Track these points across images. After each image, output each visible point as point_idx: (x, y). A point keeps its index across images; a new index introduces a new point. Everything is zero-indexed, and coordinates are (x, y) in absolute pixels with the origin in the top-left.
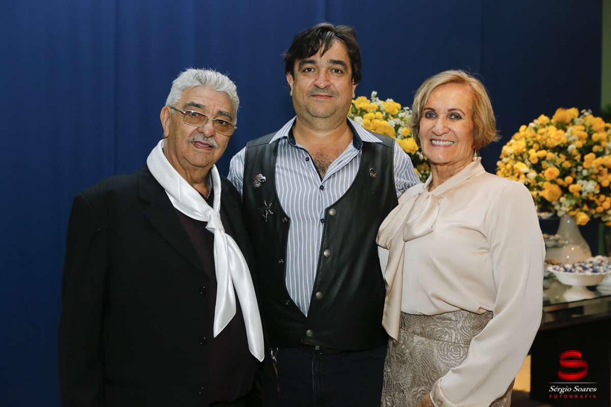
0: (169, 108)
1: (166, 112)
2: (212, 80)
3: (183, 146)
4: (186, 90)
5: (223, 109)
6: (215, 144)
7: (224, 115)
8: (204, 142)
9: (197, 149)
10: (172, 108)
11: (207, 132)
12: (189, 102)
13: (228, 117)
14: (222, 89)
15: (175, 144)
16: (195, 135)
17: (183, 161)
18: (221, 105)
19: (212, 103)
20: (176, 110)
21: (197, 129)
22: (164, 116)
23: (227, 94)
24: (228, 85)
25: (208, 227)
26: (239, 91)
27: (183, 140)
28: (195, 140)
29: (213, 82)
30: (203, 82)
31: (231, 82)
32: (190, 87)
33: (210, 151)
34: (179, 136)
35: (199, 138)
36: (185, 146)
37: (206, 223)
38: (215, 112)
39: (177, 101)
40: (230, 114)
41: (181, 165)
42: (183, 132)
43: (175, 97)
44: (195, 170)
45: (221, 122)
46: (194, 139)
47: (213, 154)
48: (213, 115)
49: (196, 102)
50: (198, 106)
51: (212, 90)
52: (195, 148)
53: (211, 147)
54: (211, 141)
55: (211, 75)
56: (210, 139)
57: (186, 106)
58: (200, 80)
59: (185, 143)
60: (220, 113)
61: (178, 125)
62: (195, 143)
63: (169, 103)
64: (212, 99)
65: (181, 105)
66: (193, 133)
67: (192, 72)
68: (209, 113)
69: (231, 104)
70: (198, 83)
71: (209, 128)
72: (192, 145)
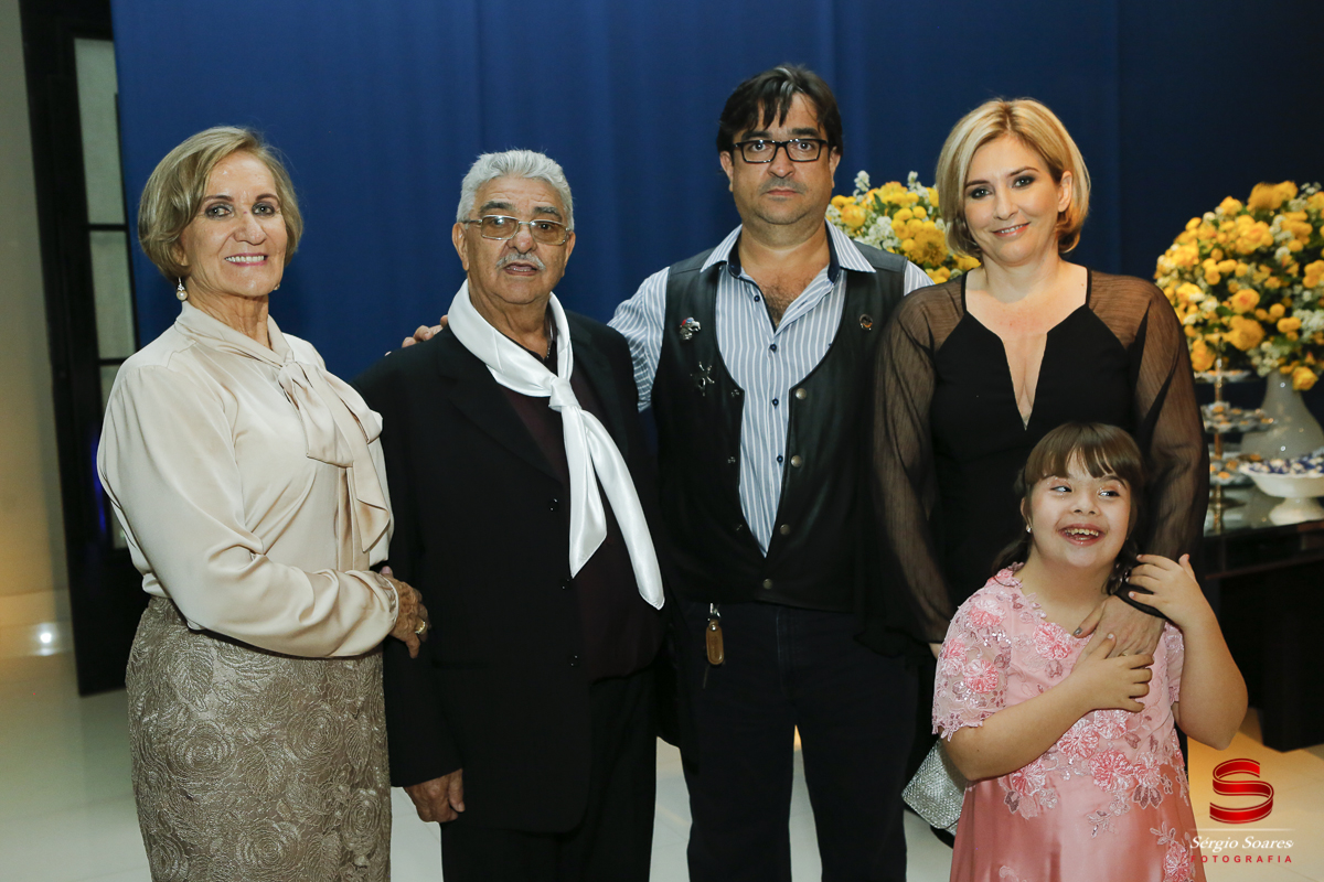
0: (462, 224)
1: (460, 232)
2: (516, 164)
4: (482, 188)
5: (541, 204)
6: (541, 264)
7: (546, 212)
8: (522, 262)
10: (465, 222)
11: (522, 245)
12: (486, 203)
13: (553, 216)
14: (535, 173)
15: (478, 276)
16: (506, 254)
17: (496, 300)
18: (539, 197)
19: (521, 197)
20: (469, 222)
21: (507, 244)
22: (458, 237)
23: (546, 180)
24: (546, 167)
25: (552, 404)
26: (567, 173)
27: (488, 268)
28: (508, 263)
29: (524, 167)
30: (506, 171)
31: (551, 161)
32: (484, 181)
33: (532, 277)
34: (482, 262)
35: (513, 258)
36: (493, 275)
37: (547, 400)
38: (530, 210)
39: (470, 209)
40: (557, 210)
41: (496, 307)
42: (487, 255)
43: (468, 204)
44: (518, 310)
45: (544, 225)
46: (505, 261)
47: (541, 281)
48: (528, 216)
49: (497, 200)
50: (500, 206)
51: (520, 178)
52: (509, 276)
53: (535, 269)
54: (532, 259)
56: (528, 255)
57: (484, 210)
58: (496, 166)
59: (492, 272)
60: (539, 210)
61: (477, 245)
62: (508, 268)
63: (460, 215)
64: (522, 192)
65: (476, 212)
66: (503, 254)
67: (486, 158)
68: (520, 214)
69: (557, 194)
70: (496, 172)
71: (523, 237)
72: (504, 272)
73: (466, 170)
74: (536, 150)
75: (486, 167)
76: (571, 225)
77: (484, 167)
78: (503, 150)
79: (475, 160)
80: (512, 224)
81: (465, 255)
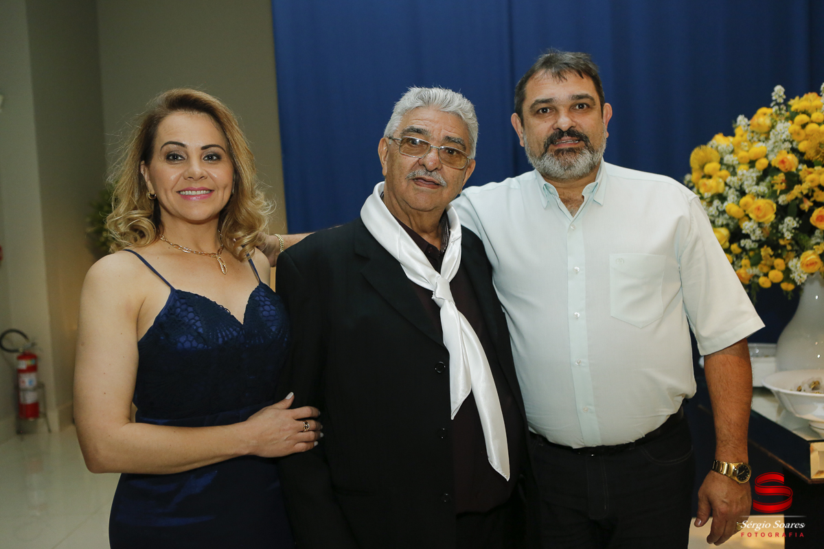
0: (387, 139)
1: (385, 145)
2: (437, 99)
3: (403, 184)
4: (406, 114)
5: (451, 134)
6: (443, 182)
7: (454, 141)
8: (427, 177)
9: (419, 187)
10: (390, 138)
11: (430, 164)
12: (408, 127)
13: (459, 145)
14: (451, 108)
16: (416, 169)
18: (450, 129)
19: (437, 126)
20: (394, 140)
21: (418, 161)
22: (382, 149)
23: (459, 116)
24: (458, 102)
25: (434, 296)
27: (400, 177)
28: (416, 176)
29: (443, 102)
30: (427, 103)
32: (410, 109)
33: (434, 189)
34: (397, 172)
35: (421, 173)
36: (404, 184)
38: (442, 137)
39: (395, 128)
40: (463, 141)
41: (402, 209)
43: (394, 126)
44: (420, 215)
45: (451, 151)
46: (414, 175)
47: (441, 194)
48: (438, 142)
49: (416, 126)
50: (419, 131)
51: (438, 111)
52: (416, 187)
53: (438, 185)
54: (437, 177)
55: (438, 93)
56: (434, 173)
57: (405, 132)
58: (422, 99)
59: (403, 180)
60: (448, 139)
61: (396, 158)
62: (417, 180)
63: (386, 132)
64: (437, 122)
65: (399, 133)
66: (413, 167)
67: (415, 91)
68: (433, 139)
69: (466, 127)
70: (419, 103)
71: (431, 158)
72: (413, 183)
73: (398, 98)
74: (455, 90)
75: (413, 98)
76: (473, 155)
77: (412, 97)
78: (430, 86)
79: (406, 91)
80: (425, 146)
81: (386, 163)
